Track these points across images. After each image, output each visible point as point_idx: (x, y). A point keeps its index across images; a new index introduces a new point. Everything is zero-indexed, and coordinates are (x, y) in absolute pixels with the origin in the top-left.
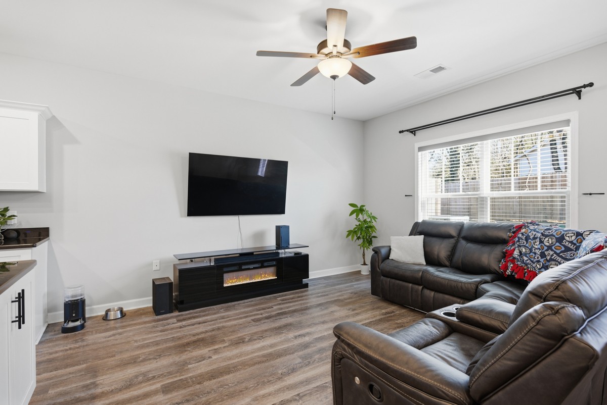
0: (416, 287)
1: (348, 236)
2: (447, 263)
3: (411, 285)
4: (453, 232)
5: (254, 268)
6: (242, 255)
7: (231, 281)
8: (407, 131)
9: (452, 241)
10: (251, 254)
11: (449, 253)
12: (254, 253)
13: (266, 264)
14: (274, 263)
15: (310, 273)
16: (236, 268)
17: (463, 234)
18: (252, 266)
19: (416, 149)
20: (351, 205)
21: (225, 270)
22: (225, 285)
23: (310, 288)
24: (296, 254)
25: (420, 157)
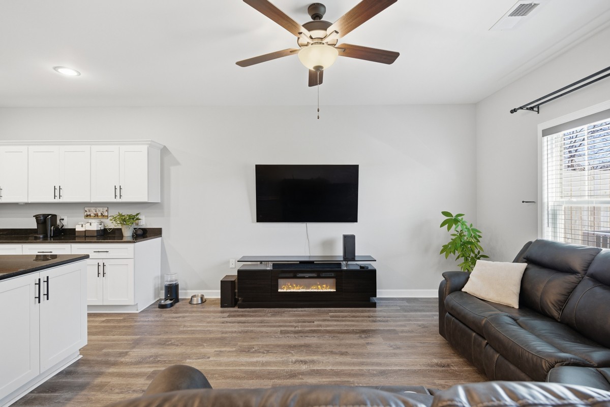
0: (480, 339)
1: (442, 252)
2: (556, 314)
3: (474, 334)
4: (577, 265)
5: (310, 278)
6: (302, 263)
7: (287, 287)
8: (521, 108)
9: (572, 278)
10: (311, 263)
11: (562, 298)
12: (315, 262)
13: (324, 275)
14: (333, 275)
15: (377, 290)
16: (291, 275)
17: (591, 270)
18: (307, 275)
19: (540, 133)
20: (445, 213)
21: (281, 275)
22: (279, 290)
23: (377, 309)
24: (361, 267)
25: (545, 144)
